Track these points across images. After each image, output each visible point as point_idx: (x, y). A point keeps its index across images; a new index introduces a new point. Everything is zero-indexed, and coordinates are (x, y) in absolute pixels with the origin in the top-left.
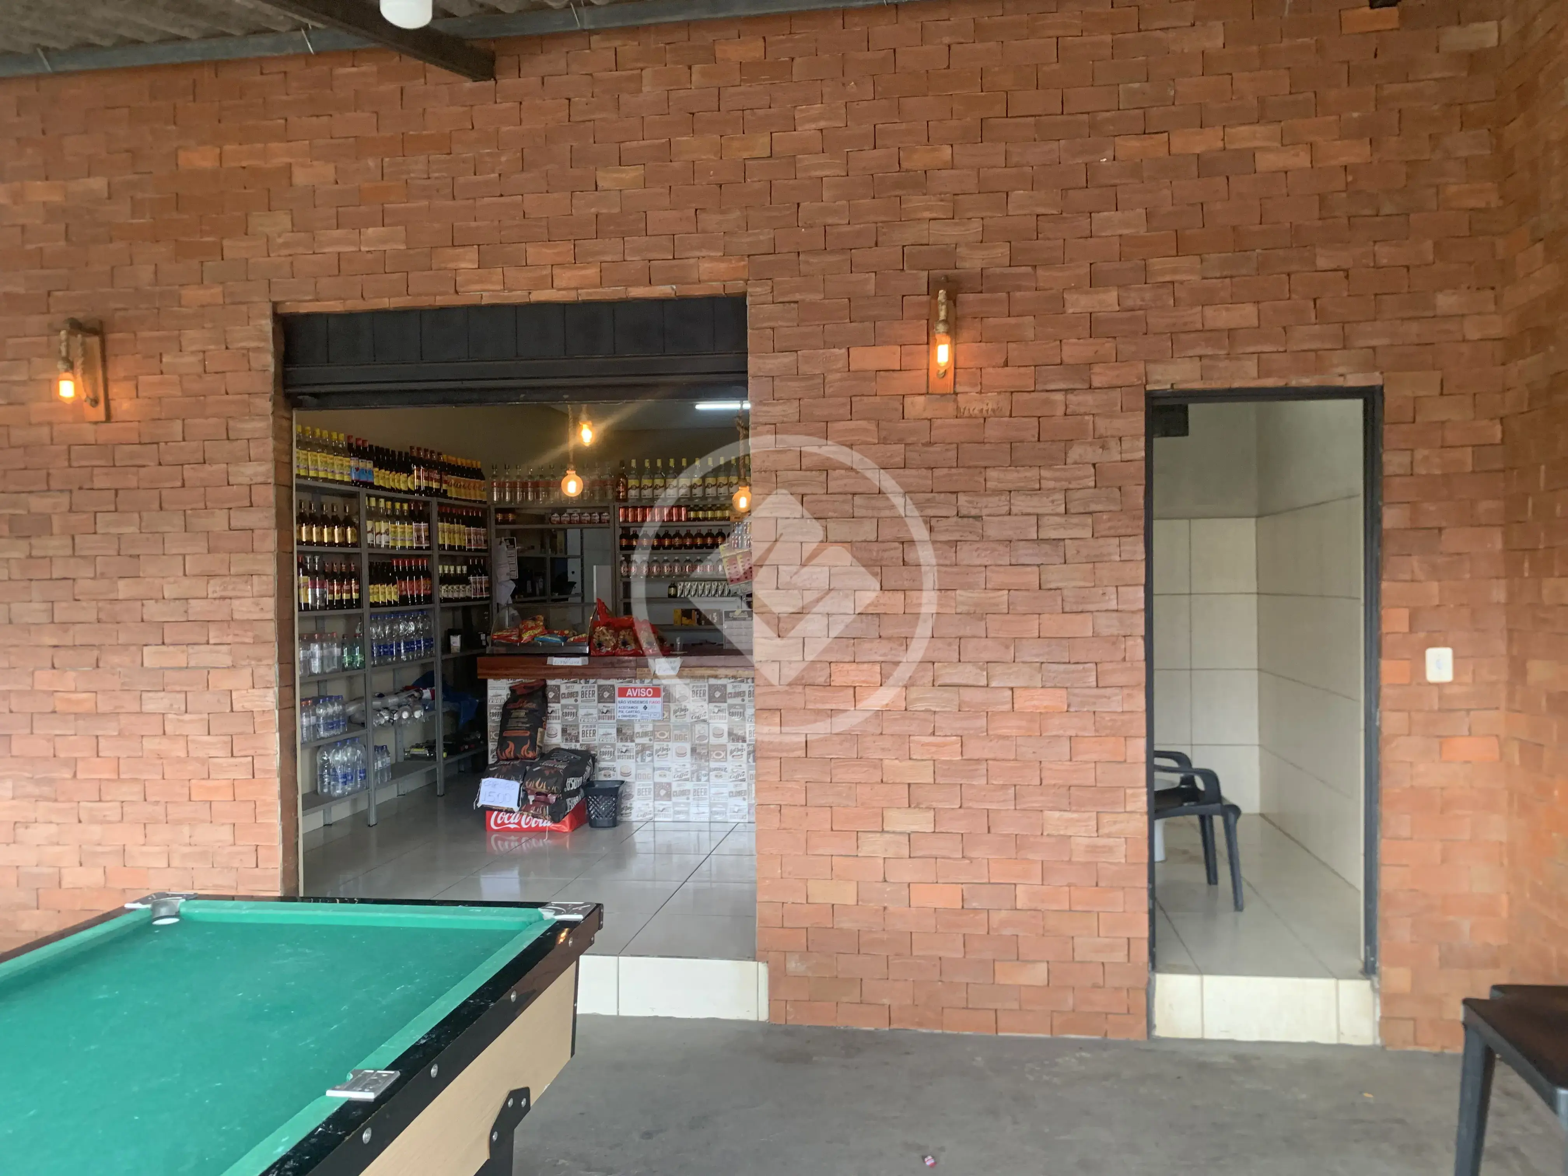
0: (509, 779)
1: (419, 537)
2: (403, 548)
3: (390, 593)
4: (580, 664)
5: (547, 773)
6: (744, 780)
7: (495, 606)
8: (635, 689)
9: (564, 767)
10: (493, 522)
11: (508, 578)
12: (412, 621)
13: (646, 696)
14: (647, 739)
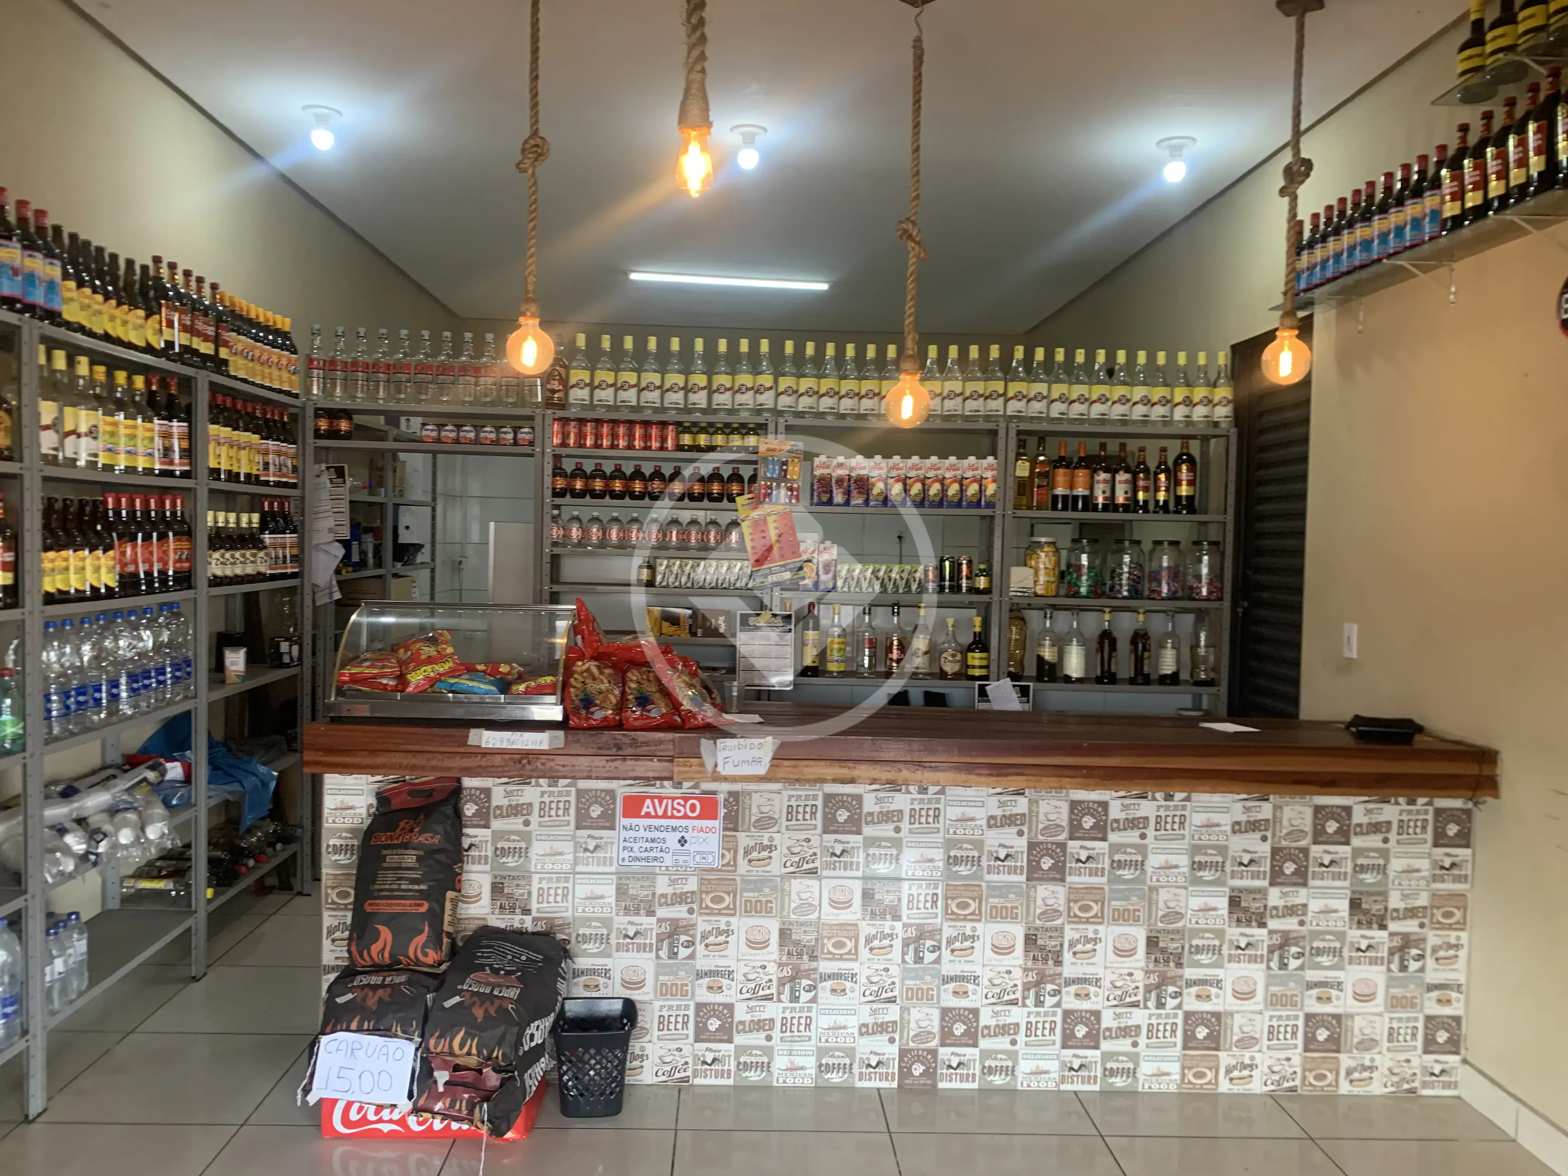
0: (386, 1032)
1: (167, 451)
2: (130, 470)
3: (97, 569)
4: (545, 746)
5: (479, 1013)
6: (892, 1000)
7: (308, 590)
8: (661, 799)
9: (513, 993)
10: (310, 434)
11: (331, 537)
12: (147, 628)
13: (685, 817)
14: (685, 908)
